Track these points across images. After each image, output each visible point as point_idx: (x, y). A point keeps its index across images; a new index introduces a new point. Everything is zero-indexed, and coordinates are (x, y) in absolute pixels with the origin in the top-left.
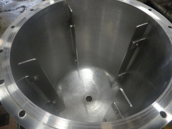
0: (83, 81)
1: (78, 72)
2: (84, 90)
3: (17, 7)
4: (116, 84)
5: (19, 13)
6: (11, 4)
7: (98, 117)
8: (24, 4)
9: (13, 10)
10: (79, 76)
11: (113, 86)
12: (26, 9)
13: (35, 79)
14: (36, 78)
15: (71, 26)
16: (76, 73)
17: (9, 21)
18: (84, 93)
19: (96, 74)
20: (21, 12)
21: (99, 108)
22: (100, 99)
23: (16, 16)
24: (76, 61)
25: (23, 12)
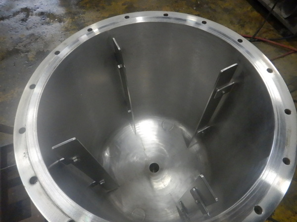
0: (142, 141)
1: (133, 127)
2: (145, 154)
3: (14, 10)
4: (196, 141)
5: (20, 22)
6: (3, 6)
7: (171, 195)
8: (25, 4)
9: (8, 18)
10: (136, 133)
11: (191, 144)
12: (30, 13)
13: (74, 161)
14: (75, 159)
15: (119, 67)
16: (130, 128)
17: (4, 39)
18: (146, 159)
19: (162, 127)
20: (23, 20)
21: (171, 181)
22: (171, 167)
23: (15, 29)
24: (129, 111)
25: (27, 20)
